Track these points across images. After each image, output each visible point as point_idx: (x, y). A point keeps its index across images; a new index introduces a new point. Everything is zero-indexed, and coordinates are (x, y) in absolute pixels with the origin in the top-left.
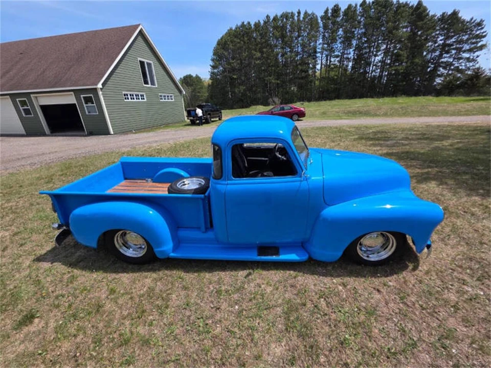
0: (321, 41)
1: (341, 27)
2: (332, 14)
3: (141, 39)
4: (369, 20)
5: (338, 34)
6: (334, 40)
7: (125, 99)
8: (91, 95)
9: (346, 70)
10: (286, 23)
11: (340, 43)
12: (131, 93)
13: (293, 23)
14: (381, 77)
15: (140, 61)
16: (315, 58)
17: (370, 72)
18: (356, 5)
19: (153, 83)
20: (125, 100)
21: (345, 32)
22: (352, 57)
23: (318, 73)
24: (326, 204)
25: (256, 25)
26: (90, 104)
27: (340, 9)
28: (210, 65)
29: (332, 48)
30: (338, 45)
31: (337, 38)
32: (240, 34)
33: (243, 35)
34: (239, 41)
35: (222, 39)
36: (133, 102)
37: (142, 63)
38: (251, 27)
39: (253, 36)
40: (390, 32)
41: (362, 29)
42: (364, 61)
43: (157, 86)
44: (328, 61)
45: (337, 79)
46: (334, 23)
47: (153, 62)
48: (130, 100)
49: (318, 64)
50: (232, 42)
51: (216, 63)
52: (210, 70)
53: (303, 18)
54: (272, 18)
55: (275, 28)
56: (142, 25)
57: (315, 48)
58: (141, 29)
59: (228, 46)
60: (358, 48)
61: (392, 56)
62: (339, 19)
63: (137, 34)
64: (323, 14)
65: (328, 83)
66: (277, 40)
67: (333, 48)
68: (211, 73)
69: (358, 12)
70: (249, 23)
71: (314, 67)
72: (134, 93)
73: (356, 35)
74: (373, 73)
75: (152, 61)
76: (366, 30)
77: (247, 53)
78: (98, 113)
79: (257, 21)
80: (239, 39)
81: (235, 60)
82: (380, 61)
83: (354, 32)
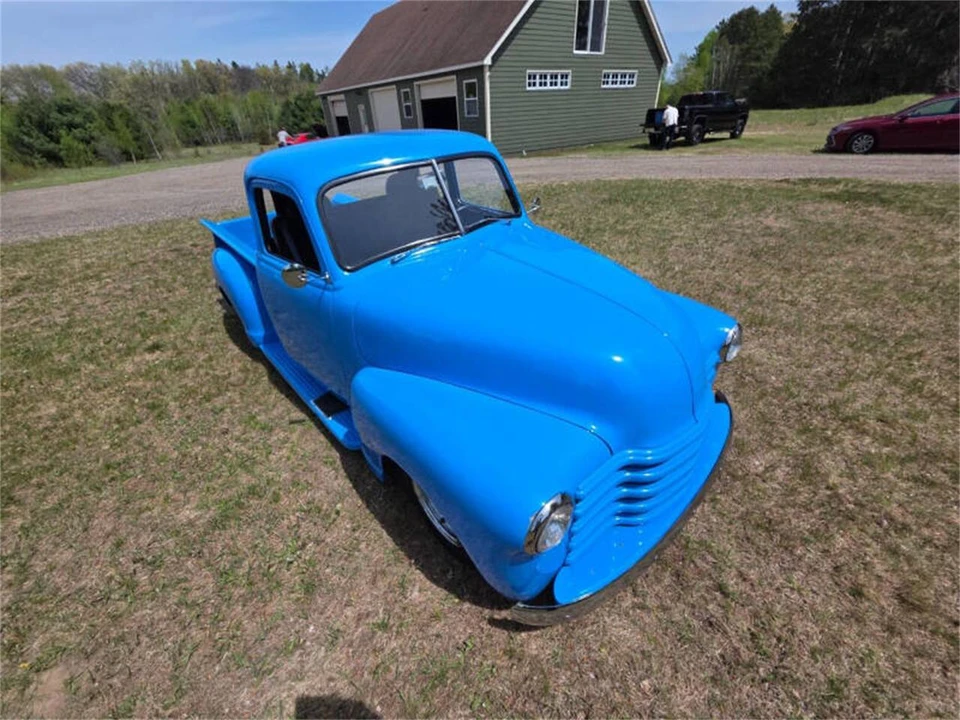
7: (529, 84)
8: (476, 80)
12: (544, 72)
19: (596, 46)
20: (528, 88)
26: (471, 98)
36: (542, 91)
43: (603, 53)
48: (537, 88)
72: (550, 72)
78: (478, 116)
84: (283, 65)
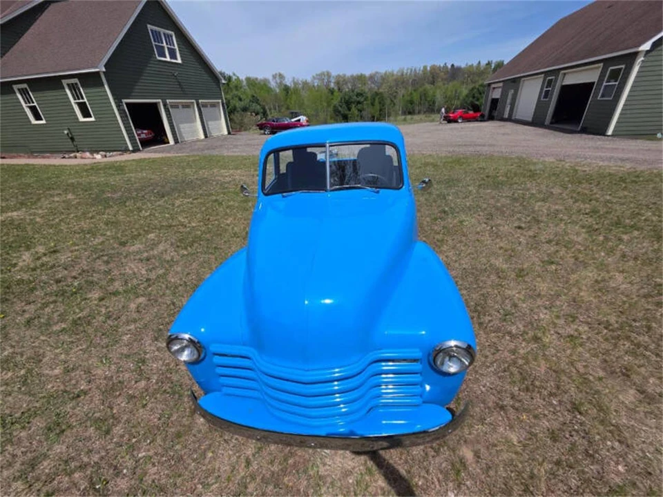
8: (624, 66)
26: (611, 82)
78: (612, 98)
84: (484, 63)
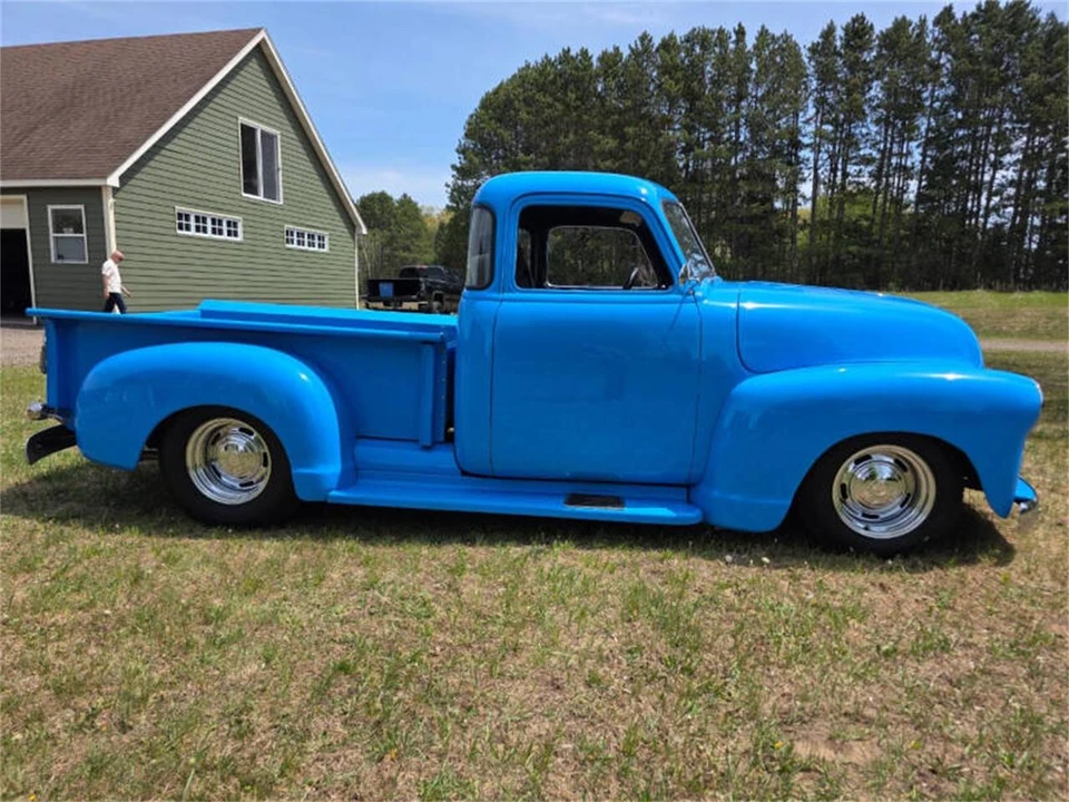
0: (812, 111)
1: (878, 77)
2: (848, 41)
3: (257, 67)
4: (966, 65)
5: (867, 96)
6: (856, 114)
7: (180, 227)
8: (82, 207)
9: (898, 202)
10: (701, 58)
11: (877, 122)
12: (201, 212)
13: (722, 59)
14: (1019, 231)
15: (244, 127)
16: (793, 163)
17: (981, 212)
18: (923, 22)
19: (271, 192)
20: (179, 232)
21: (890, 90)
22: (918, 167)
23: (805, 208)
24: (747, 368)
25: (604, 58)
26: (69, 234)
27: (872, 27)
28: (454, 167)
29: (850, 135)
30: (869, 128)
31: (866, 107)
32: (554, 82)
33: (565, 87)
34: (550, 100)
35: (496, 92)
36: (201, 239)
37: (248, 133)
38: (592, 64)
39: (596, 89)
40: (1038, 99)
41: (942, 85)
42: (957, 177)
43: (281, 203)
44: (839, 173)
45: (870, 228)
46: (854, 66)
47: (280, 131)
48: (192, 232)
49: (804, 180)
50: (528, 102)
51: (471, 161)
52: (450, 181)
53: (755, 47)
54: (657, 42)
55: (666, 70)
56: (266, 31)
57: (794, 133)
58: (263, 40)
59: (517, 115)
60: (935, 141)
61: (1051, 170)
62: (869, 56)
63: (249, 54)
64: (817, 39)
65: (838, 237)
66: (672, 102)
67: (853, 135)
68: (453, 190)
69: (928, 40)
70: (584, 53)
71: (792, 189)
72: (210, 214)
73: (928, 103)
74: (993, 219)
75: (278, 128)
76: (959, 89)
77: (571, 136)
78: (87, 262)
79: (611, 50)
80: (551, 95)
81: (532, 156)
82: (1012, 183)
83: (920, 92)
